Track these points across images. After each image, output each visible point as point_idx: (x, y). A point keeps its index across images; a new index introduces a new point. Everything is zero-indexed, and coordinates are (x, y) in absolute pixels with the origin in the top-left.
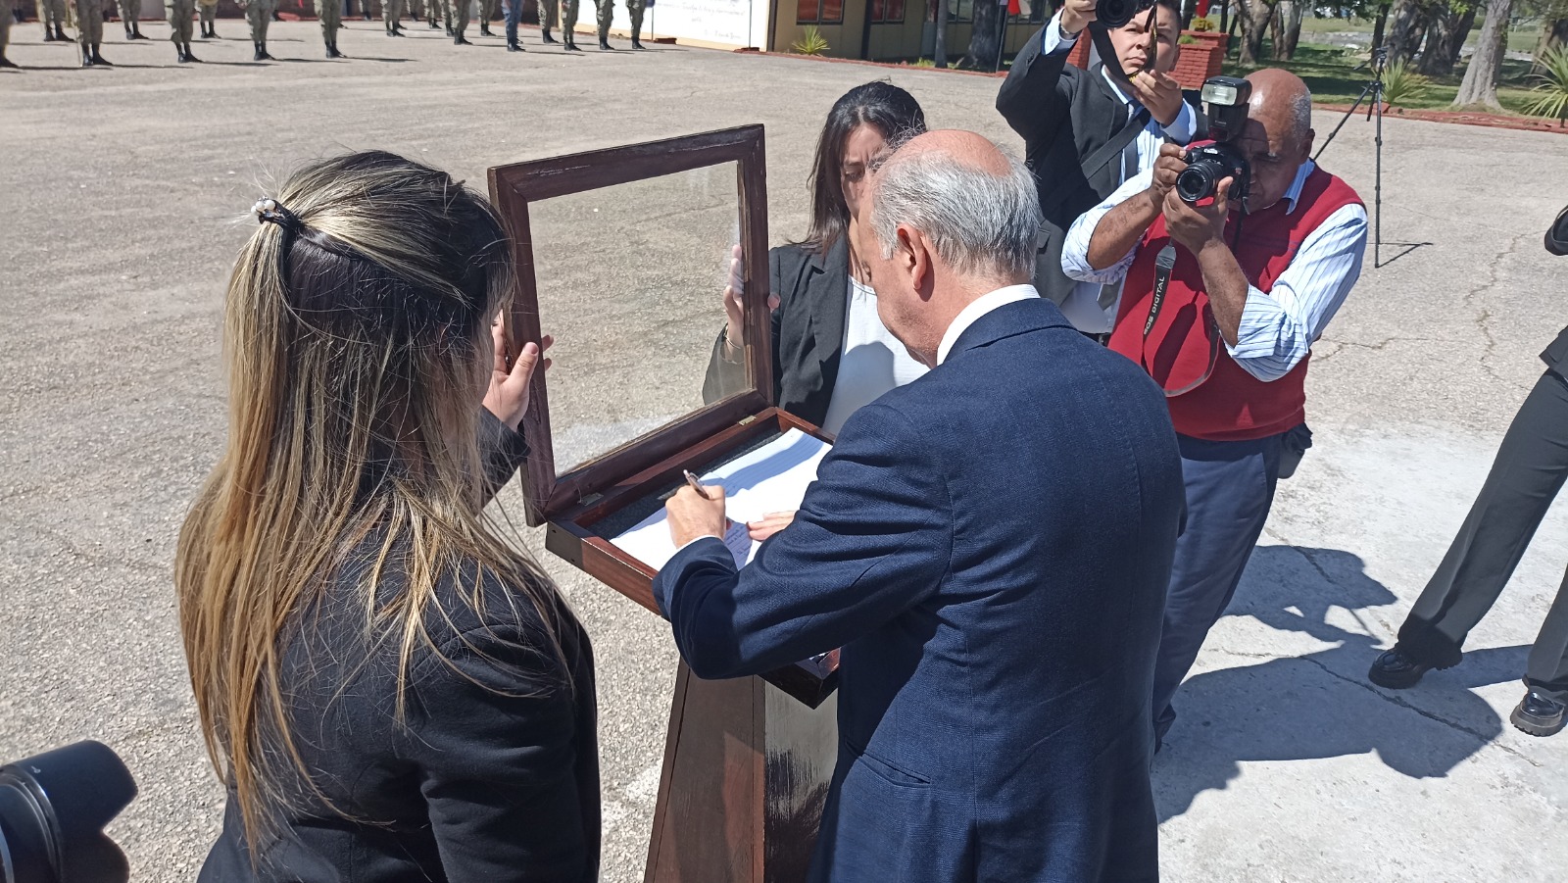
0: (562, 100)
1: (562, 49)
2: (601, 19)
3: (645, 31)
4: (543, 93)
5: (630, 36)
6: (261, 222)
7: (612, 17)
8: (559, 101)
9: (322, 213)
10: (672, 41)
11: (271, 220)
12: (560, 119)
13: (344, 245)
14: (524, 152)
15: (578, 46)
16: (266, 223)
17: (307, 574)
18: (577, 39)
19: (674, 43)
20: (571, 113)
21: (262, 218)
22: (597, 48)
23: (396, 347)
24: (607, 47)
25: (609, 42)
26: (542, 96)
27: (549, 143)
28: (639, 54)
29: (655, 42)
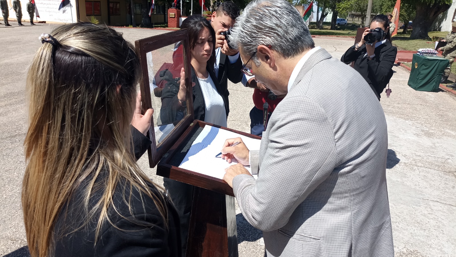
0: (12, 42)
1: (4, 26)
2: (18, 15)
3: (35, 19)
4: (3, 40)
5: (30, 21)
6: (43, 43)
7: (22, 15)
8: (11, 43)
9: (69, 39)
10: (44, 22)
11: (47, 42)
12: (14, 48)
13: (80, 51)
14: (5, 60)
15: (10, 25)
16: (45, 43)
17: (71, 184)
18: (9, 23)
19: (46, 23)
20: (17, 46)
21: (44, 41)
22: (18, 25)
23: (101, 92)
24: (22, 25)
25: (22, 23)
26: (3, 41)
27: (13, 56)
28: (34, 27)
29: (38, 23)
